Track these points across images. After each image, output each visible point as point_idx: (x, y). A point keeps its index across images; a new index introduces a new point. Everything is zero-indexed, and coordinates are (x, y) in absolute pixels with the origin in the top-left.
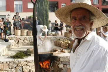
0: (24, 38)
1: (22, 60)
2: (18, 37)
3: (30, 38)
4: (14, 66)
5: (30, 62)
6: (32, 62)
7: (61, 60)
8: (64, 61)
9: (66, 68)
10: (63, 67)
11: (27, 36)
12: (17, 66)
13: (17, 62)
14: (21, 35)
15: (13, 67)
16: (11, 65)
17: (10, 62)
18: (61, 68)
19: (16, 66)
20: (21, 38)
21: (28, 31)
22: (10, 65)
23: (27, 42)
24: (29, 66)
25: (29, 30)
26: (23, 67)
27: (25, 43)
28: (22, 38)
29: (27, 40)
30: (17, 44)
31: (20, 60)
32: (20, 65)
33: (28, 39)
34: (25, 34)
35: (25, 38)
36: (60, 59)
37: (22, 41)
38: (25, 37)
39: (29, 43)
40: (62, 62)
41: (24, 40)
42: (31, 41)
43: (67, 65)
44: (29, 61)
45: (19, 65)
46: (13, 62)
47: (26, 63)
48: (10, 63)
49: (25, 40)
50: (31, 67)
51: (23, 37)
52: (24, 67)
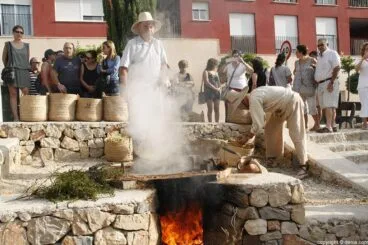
0: (62, 129)
1: (90, 203)
2: (38, 126)
3: (88, 129)
4: (53, 232)
5: (125, 213)
6: (135, 212)
7: (258, 199)
8: (268, 204)
9: (278, 235)
10: (264, 231)
11: (78, 123)
12: (70, 232)
13: (69, 214)
14: (48, 120)
15: (52, 237)
16: (41, 232)
17: (35, 216)
18: (259, 236)
19: (63, 232)
20: (49, 130)
21: (77, 102)
22: (33, 233)
23: (74, 145)
24: (122, 230)
25: (81, 96)
26: (93, 235)
27: (67, 153)
28: (53, 130)
29: (74, 138)
30: (33, 154)
31: (80, 204)
32: (84, 227)
33: (80, 135)
34: (67, 114)
35: (68, 132)
36: (249, 195)
37: (55, 144)
38: (69, 123)
39: (85, 151)
40: (258, 209)
41: (61, 140)
42: (91, 142)
43: (281, 221)
44: (122, 207)
45: (79, 229)
46: (51, 215)
47: (112, 217)
48: (38, 221)
49: (68, 140)
50: (130, 235)
51: (58, 126)
52: (99, 235)
